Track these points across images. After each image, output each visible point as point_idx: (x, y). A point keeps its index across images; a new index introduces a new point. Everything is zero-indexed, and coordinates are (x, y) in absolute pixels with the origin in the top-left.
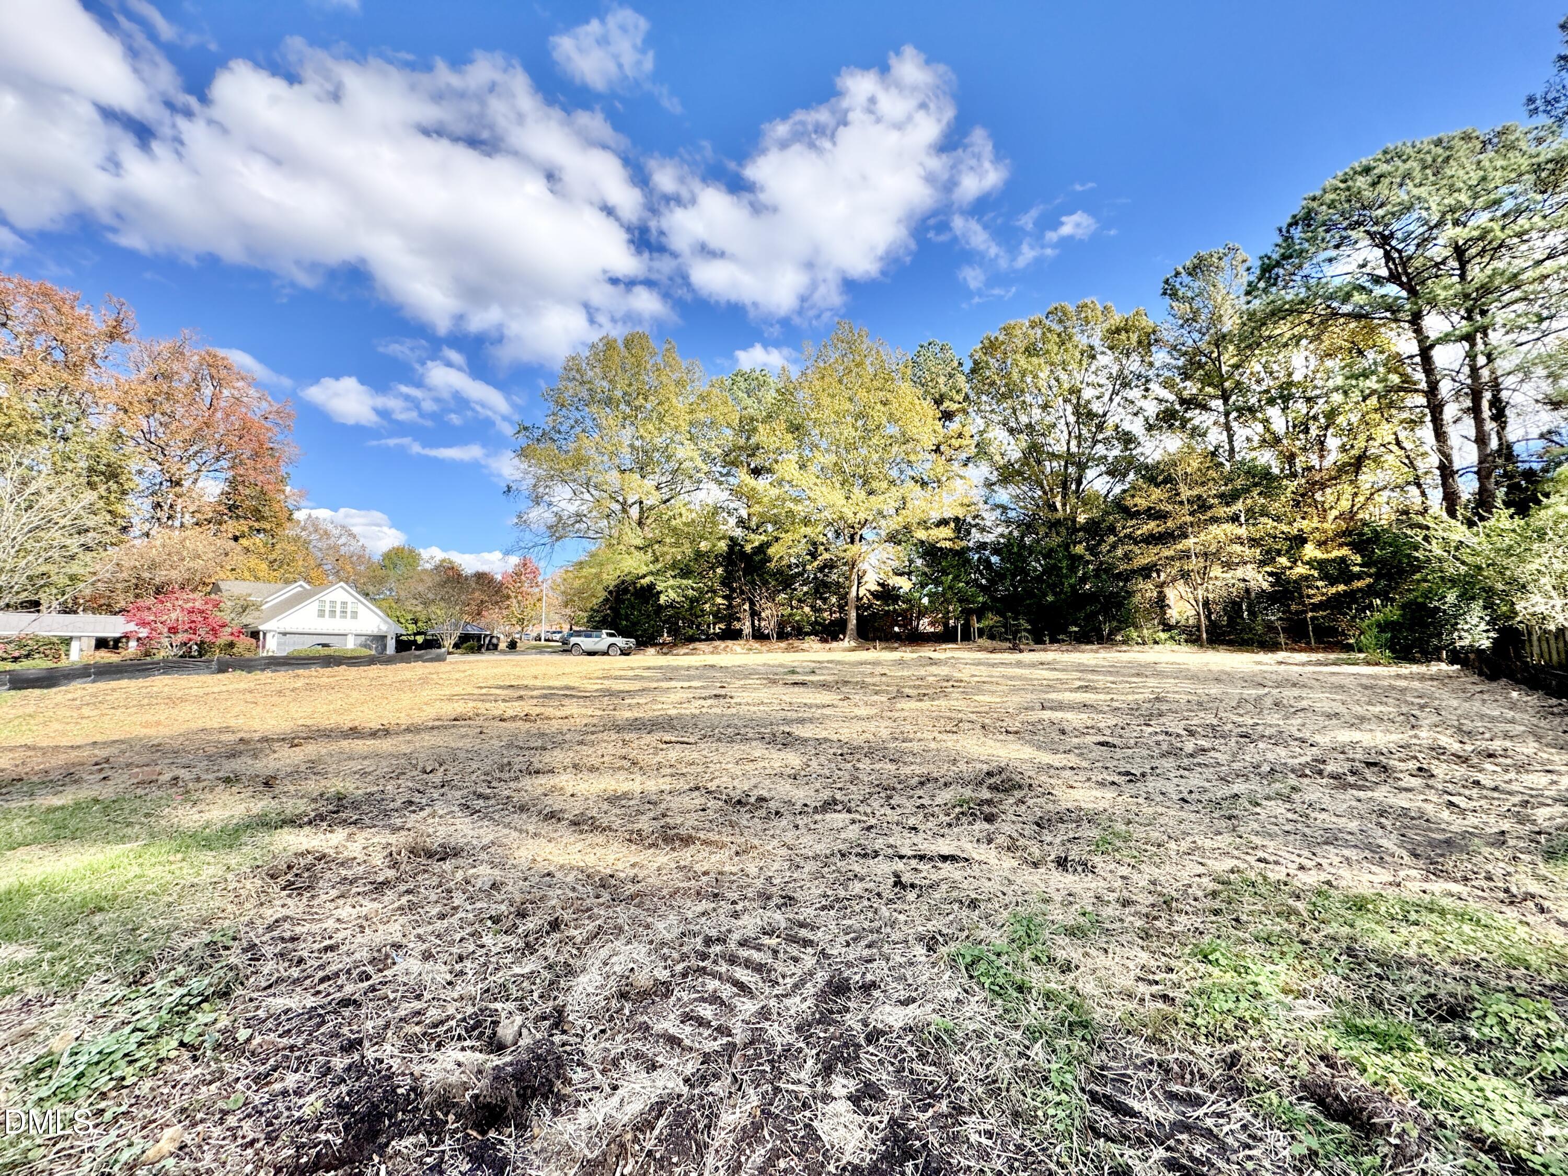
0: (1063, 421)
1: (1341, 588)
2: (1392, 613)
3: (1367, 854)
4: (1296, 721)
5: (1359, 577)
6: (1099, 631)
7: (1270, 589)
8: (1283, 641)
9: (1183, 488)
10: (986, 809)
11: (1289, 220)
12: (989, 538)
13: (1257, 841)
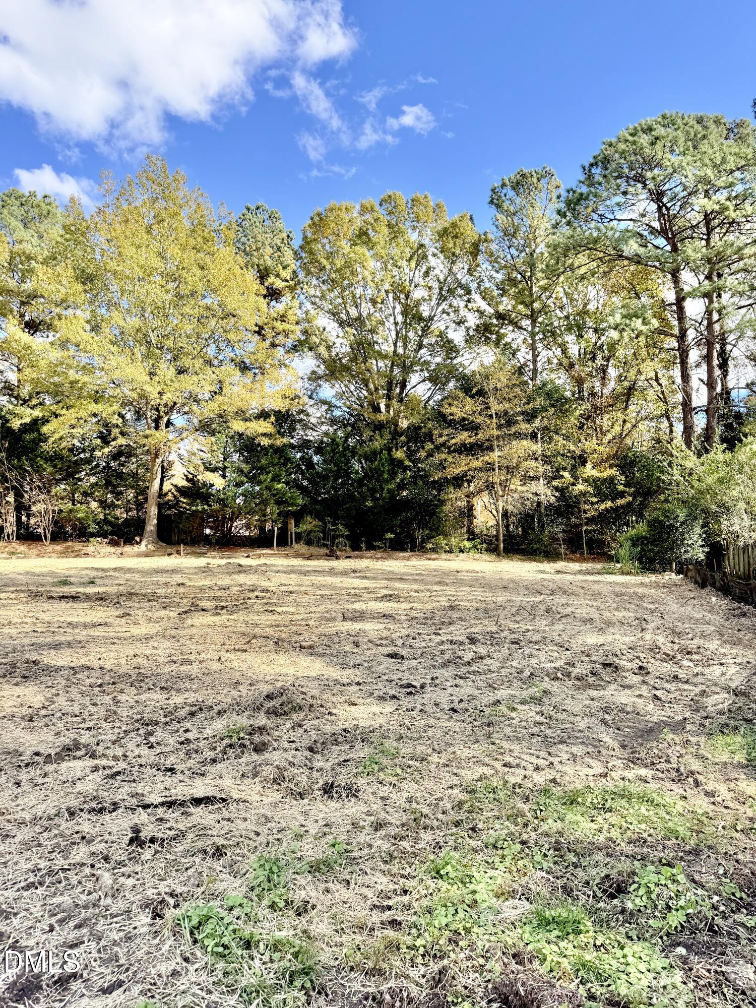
0: (391, 319)
1: (609, 504)
2: (641, 529)
3: (590, 749)
4: (559, 627)
5: (622, 494)
6: (413, 539)
7: (556, 504)
8: (562, 551)
9: (492, 402)
10: (257, 738)
11: (592, 160)
12: (312, 436)
13: (506, 745)
